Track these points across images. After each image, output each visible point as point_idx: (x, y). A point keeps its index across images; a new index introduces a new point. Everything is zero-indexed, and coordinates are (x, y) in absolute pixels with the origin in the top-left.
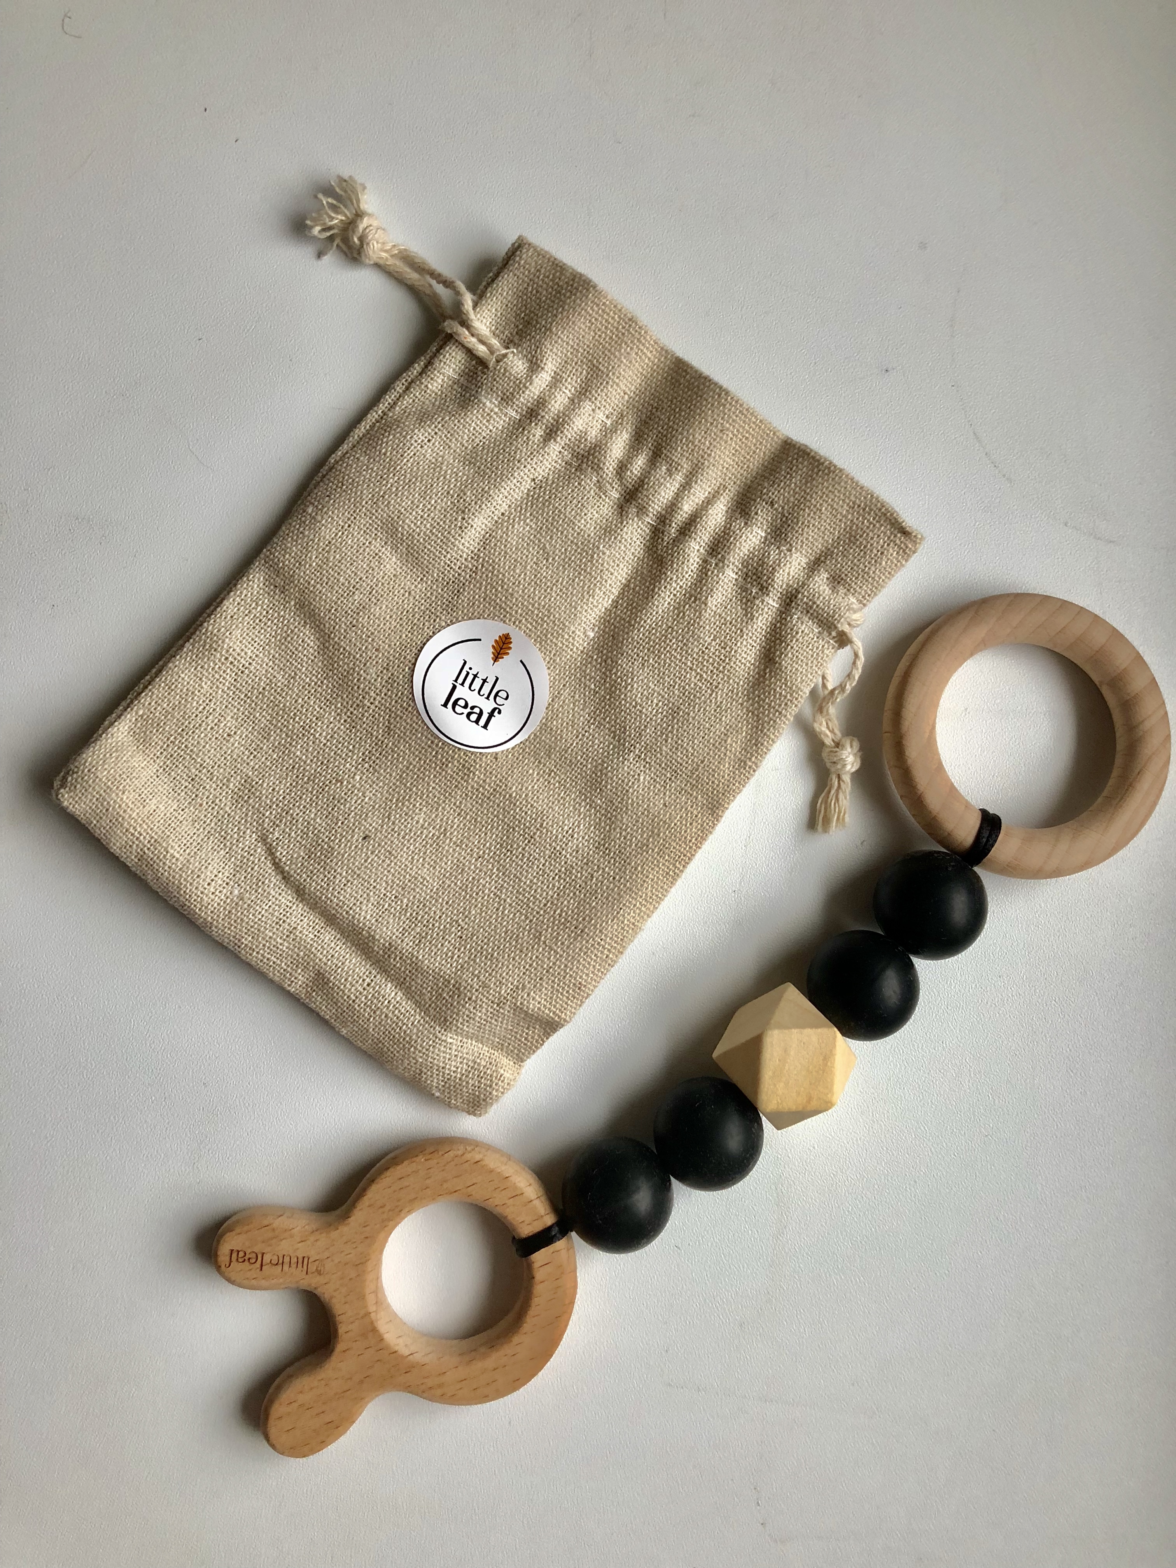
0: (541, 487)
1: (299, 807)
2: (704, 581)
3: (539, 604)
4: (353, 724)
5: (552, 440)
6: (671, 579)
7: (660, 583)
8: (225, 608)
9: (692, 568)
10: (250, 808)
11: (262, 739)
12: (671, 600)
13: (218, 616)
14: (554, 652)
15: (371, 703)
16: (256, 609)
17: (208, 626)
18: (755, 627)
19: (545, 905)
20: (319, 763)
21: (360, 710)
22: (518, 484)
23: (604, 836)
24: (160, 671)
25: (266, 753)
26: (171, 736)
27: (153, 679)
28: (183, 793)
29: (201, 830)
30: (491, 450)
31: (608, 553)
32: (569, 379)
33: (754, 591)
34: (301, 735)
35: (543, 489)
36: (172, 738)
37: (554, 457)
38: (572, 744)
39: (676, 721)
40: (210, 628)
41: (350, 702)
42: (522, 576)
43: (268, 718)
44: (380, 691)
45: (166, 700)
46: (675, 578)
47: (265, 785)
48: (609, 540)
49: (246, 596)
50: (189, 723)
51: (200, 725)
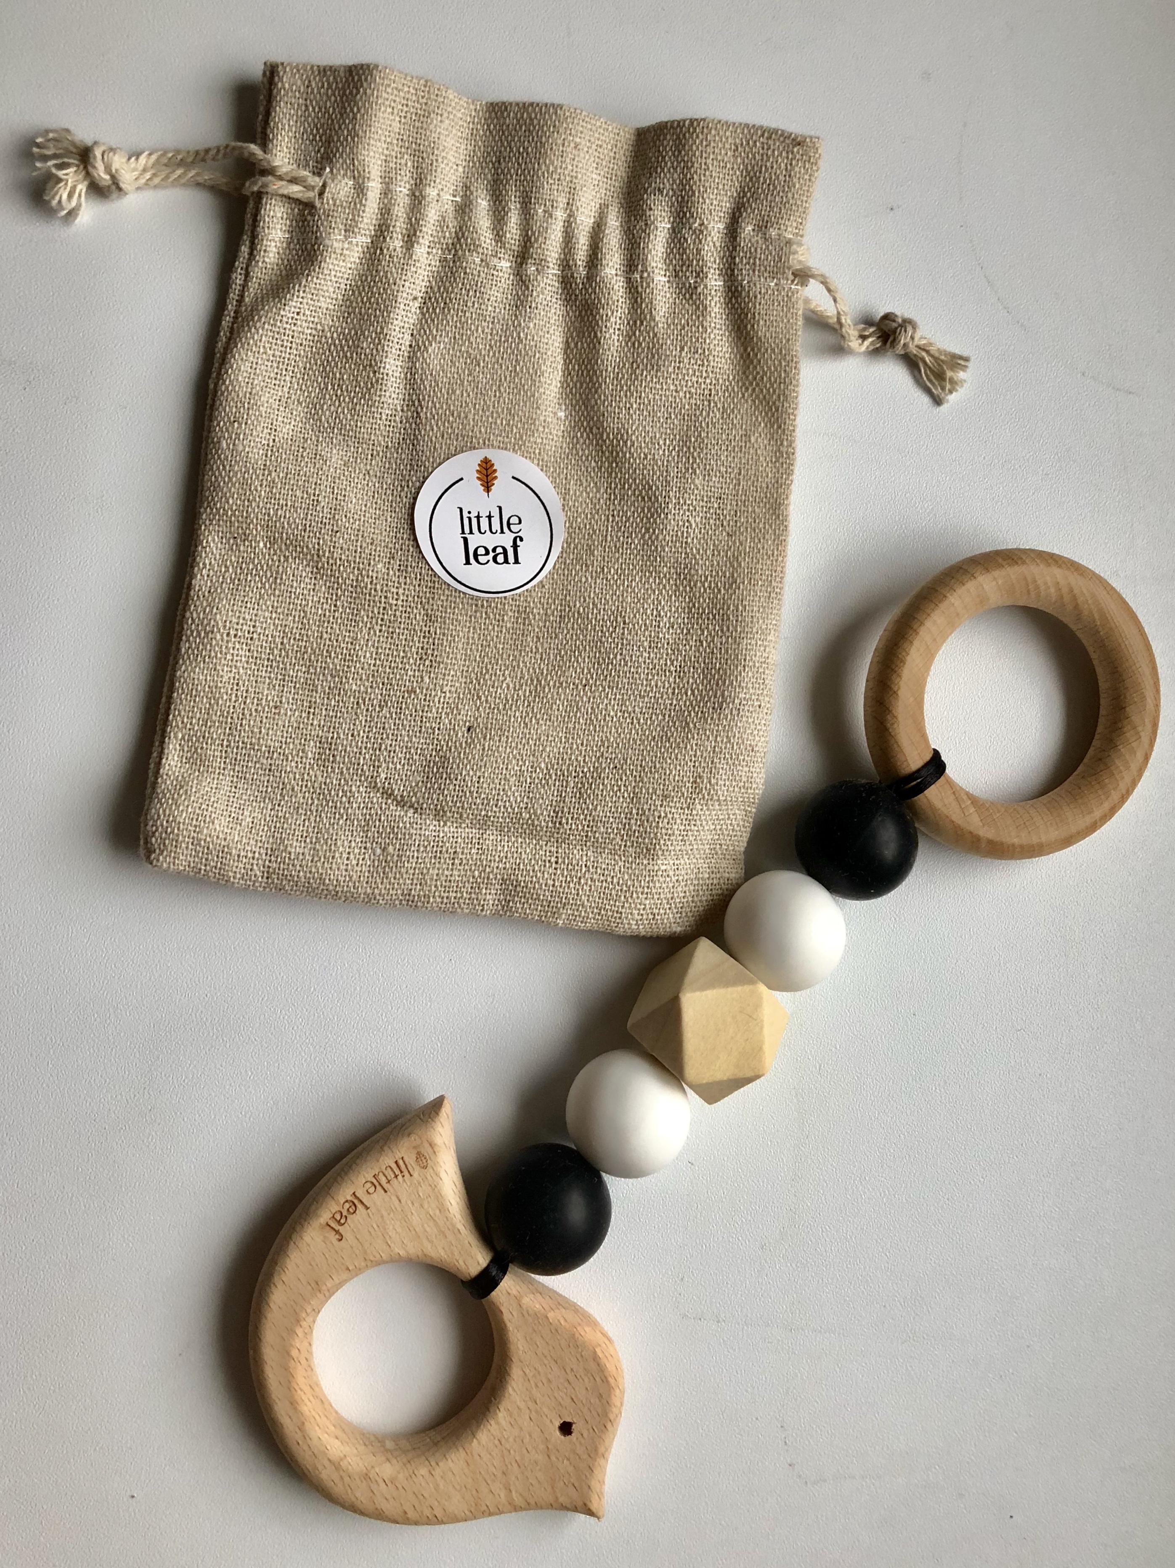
0: (430, 298)
1: (388, 738)
2: (639, 299)
3: (497, 412)
4: (391, 630)
5: (415, 245)
6: (607, 315)
7: (598, 325)
8: (197, 588)
9: (621, 294)
10: (341, 765)
11: (310, 693)
12: (618, 335)
13: (195, 598)
14: (537, 451)
15: (397, 600)
16: (228, 571)
17: (192, 613)
18: (713, 315)
19: (673, 693)
20: (381, 686)
21: (390, 612)
22: (407, 308)
23: (689, 597)
24: (172, 684)
25: (322, 704)
26: (223, 740)
27: (170, 697)
28: (269, 789)
29: (309, 813)
30: (361, 288)
31: (532, 325)
32: (399, 178)
33: (692, 282)
34: (346, 668)
35: (433, 300)
36: (225, 743)
37: (426, 262)
38: (607, 531)
39: (692, 450)
40: (195, 615)
41: (376, 611)
42: (465, 395)
43: (304, 670)
44: (398, 582)
45: (196, 709)
46: (610, 314)
47: (342, 736)
48: (526, 311)
49: (210, 564)
50: (232, 718)
51: (243, 714)
